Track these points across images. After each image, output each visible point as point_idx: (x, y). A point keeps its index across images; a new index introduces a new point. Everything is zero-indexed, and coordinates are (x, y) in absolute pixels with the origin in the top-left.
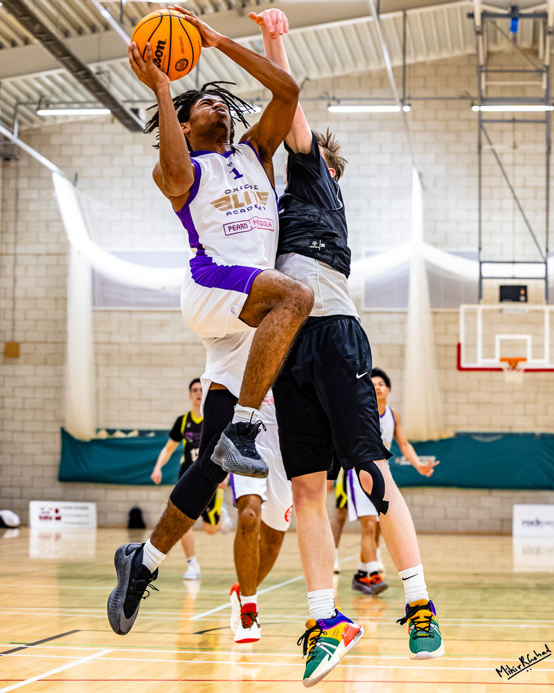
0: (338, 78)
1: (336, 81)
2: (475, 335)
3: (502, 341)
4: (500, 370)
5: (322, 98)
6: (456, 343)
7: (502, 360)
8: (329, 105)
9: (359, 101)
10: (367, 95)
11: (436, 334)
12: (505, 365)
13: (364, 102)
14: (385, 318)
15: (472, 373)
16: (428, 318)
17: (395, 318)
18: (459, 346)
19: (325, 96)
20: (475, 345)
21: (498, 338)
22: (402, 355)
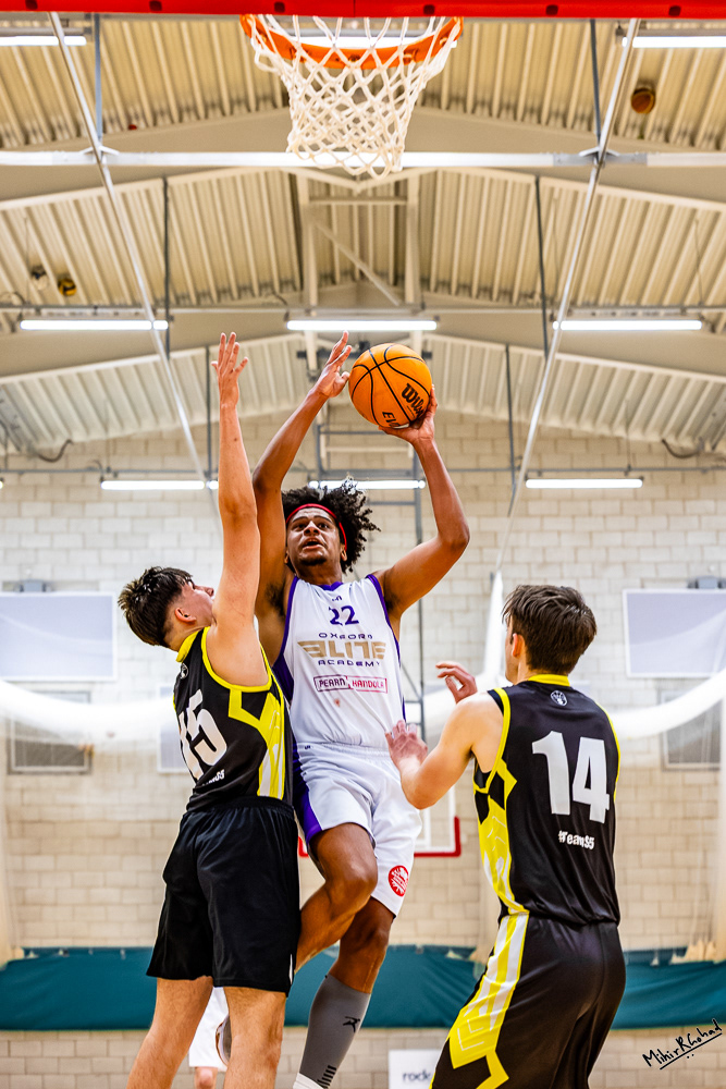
0: (115, 441)
1: (112, 445)
5: (91, 469)
8: (102, 480)
9: (146, 473)
10: (157, 465)
13: (152, 475)
19: (96, 465)
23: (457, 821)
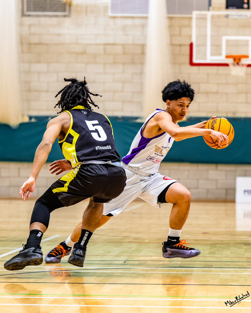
2: (205, 36)
3: (227, 41)
4: (226, 65)
6: (189, 43)
7: (227, 57)
11: (172, 36)
12: (230, 61)
14: (129, 22)
15: (202, 68)
16: (165, 22)
17: (137, 22)
18: (191, 45)
20: (205, 45)
21: (224, 38)
22: (143, 53)
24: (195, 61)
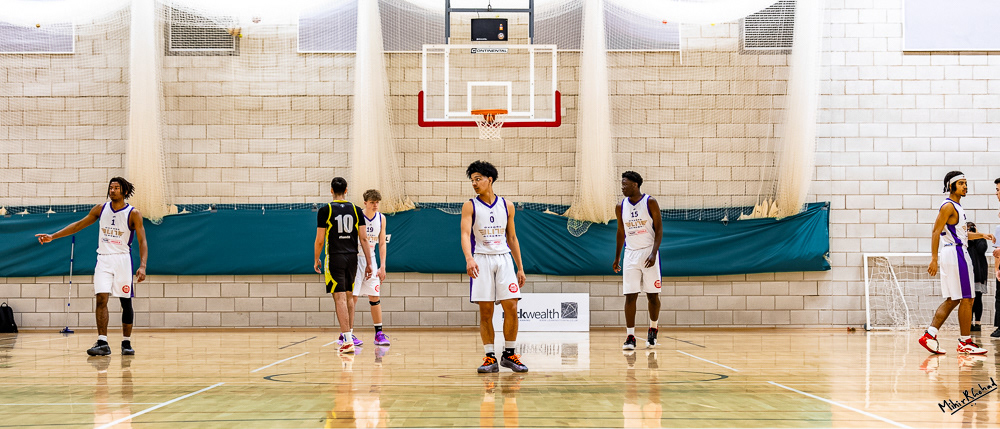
2: (441, 81)
3: (474, 88)
4: (473, 124)
7: (473, 112)
11: (391, 82)
12: (479, 119)
14: (327, 61)
15: (436, 129)
16: (382, 61)
17: (339, 61)
18: (421, 95)
20: (441, 96)
21: (470, 85)
22: (349, 109)
23: (558, 95)
24: (426, 119)
